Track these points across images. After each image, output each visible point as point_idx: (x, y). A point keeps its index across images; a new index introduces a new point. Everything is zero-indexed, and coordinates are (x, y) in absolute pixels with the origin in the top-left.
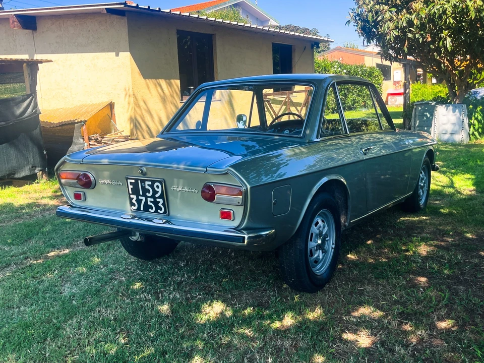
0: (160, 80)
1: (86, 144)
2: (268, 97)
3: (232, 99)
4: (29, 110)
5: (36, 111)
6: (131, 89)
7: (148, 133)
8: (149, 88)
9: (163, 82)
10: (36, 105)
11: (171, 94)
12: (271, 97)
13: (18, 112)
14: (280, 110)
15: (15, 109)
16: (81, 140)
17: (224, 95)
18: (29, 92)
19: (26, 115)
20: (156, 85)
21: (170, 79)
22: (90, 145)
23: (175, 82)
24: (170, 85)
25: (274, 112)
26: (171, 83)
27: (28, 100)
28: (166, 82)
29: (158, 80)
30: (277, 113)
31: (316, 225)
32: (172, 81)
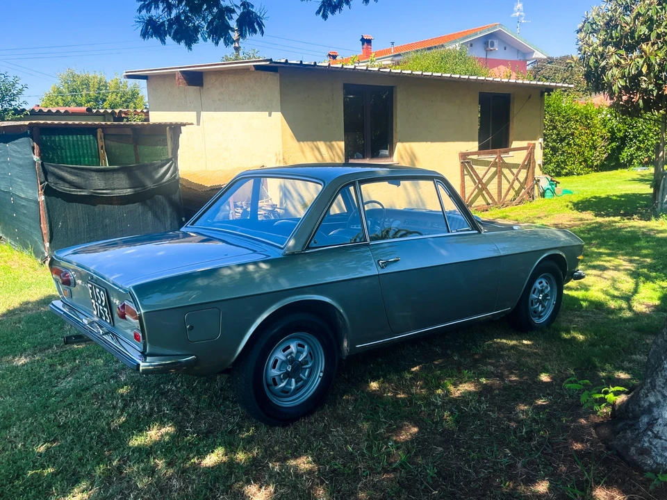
0: (318, 142)
1: (231, 212)
2: (470, 157)
3: (415, 161)
4: (168, 175)
5: (176, 176)
6: (281, 153)
7: (300, 202)
8: (303, 152)
9: (321, 145)
10: (176, 169)
11: (331, 158)
12: (475, 157)
13: (158, 176)
14: (486, 173)
15: (153, 174)
16: (228, 208)
17: (404, 157)
18: (170, 156)
19: (164, 180)
20: (312, 149)
21: (331, 141)
22: (236, 212)
23: (338, 145)
24: (331, 148)
25: (477, 176)
26: (333, 145)
27: (168, 165)
28: (326, 144)
29: (315, 143)
30: (481, 177)
31: (284, 351)
32: (334, 143)
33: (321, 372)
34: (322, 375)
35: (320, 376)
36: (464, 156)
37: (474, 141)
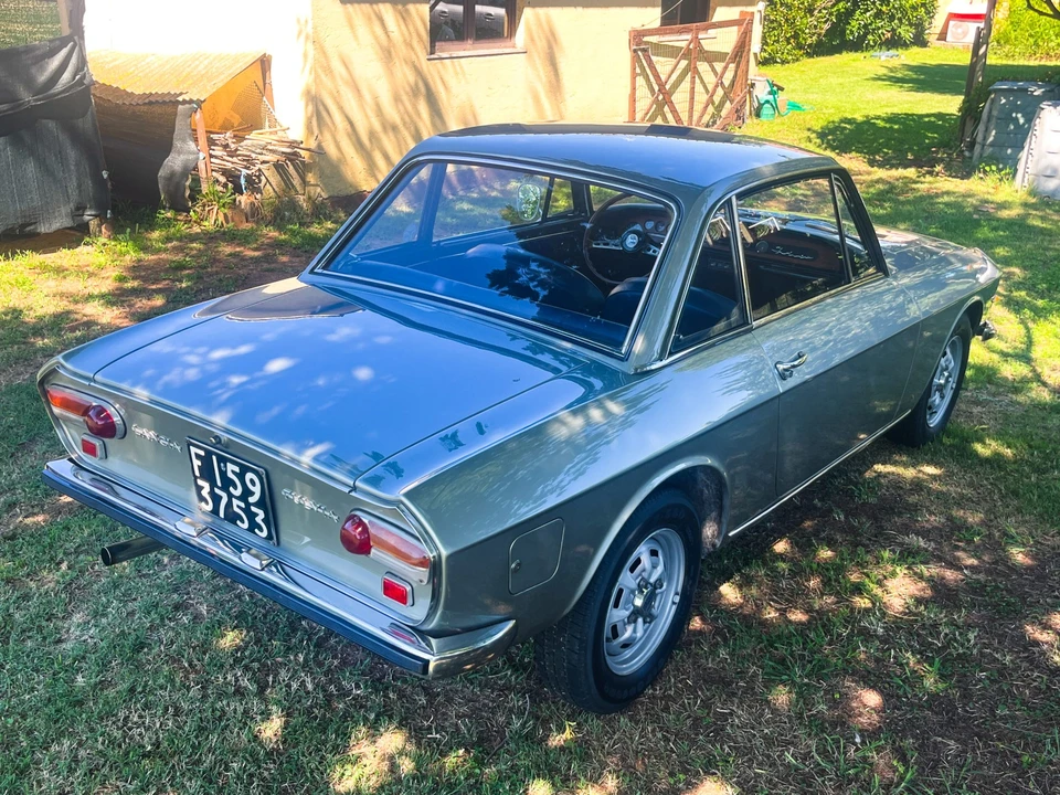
0: (381, 6)
1: (202, 155)
2: (646, 39)
3: (555, 50)
4: (66, 76)
5: (84, 77)
6: (310, 25)
7: (348, 135)
8: (352, 27)
9: (387, 11)
10: (83, 62)
11: (405, 41)
12: (654, 39)
13: (43, 78)
14: (672, 72)
15: (33, 70)
16: (192, 145)
17: (536, 38)
18: (66, 31)
19: (59, 86)
20: (370, 19)
21: (404, 4)
22: (211, 156)
23: (417, 10)
24: (404, 17)
25: (657, 77)
26: (407, 11)
27: (64, 52)
28: (395, 9)
29: (375, 6)
30: (663, 78)
31: (632, 569)
32: (411, 7)
33: (677, 594)
34: (677, 599)
35: (674, 603)
36: (637, 36)
37: (654, 6)
